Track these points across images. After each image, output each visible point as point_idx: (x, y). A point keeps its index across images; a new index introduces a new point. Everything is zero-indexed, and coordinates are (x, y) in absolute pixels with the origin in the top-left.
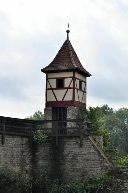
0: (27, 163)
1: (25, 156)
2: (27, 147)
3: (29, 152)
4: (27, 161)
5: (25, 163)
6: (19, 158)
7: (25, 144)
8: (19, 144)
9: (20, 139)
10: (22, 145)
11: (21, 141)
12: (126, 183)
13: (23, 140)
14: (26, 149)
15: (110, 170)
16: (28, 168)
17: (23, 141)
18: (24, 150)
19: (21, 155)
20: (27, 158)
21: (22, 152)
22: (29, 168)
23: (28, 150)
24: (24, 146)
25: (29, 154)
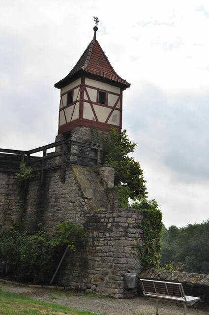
0: (14, 210)
1: (11, 201)
2: (15, 188)
3: (18, 195)
4: (15, 207)
5: (11, 210)
6: (3, 202)
7: (13, 184)
8: (4, 183)
9: (5, 176)
10: (9, 185)
11: (7, 179)
12: (102, 238)
13: (10, 178)
14: (14, 190)
15: (88, 217)
16: (14, 217)
17: (10, 180)
18: (10, 192)
19: (5, 199)
20: (14, 203)
21: (8, 195)
22: (16, 217)
23: (17, 193)
24: (10, 187)
25: (19, 198)
